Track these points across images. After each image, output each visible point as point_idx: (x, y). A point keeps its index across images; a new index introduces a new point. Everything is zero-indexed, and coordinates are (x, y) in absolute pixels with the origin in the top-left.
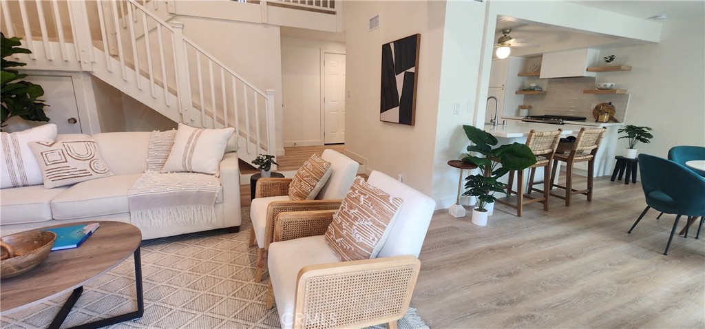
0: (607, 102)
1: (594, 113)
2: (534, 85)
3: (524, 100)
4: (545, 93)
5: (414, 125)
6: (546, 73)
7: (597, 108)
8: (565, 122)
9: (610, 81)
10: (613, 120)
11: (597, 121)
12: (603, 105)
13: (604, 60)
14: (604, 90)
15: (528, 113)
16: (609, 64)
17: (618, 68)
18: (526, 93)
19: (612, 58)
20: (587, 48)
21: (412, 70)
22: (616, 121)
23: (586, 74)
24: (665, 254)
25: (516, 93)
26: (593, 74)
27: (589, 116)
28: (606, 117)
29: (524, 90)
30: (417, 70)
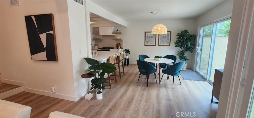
0: (119, 43)
1: (116, 46)
2: (98, 37)
3: (95, 43)
4: (101, 40)
5: (58, 61)
6: (101, 34)
7: (117, 44)
8: (110, 49)
9: (119, 37)
10: (121, 48)
11: (118, 48)
12: (118, 43)
13: (116, 31)
14: (118, 39)
15: (98, 47)
16: (117, 32)
17: (120, 33)
18: (96, 40)
19: (118, 30)
20: (112, 26)
21: (51, 32)
22: (122, 48)
23: (113, 34)
24: (147, 86)
25: (93, 40)
26: (114, 35)
27: (115, 47)
28: (120, 47)
29: (95, 39)
30: (54, 32)
